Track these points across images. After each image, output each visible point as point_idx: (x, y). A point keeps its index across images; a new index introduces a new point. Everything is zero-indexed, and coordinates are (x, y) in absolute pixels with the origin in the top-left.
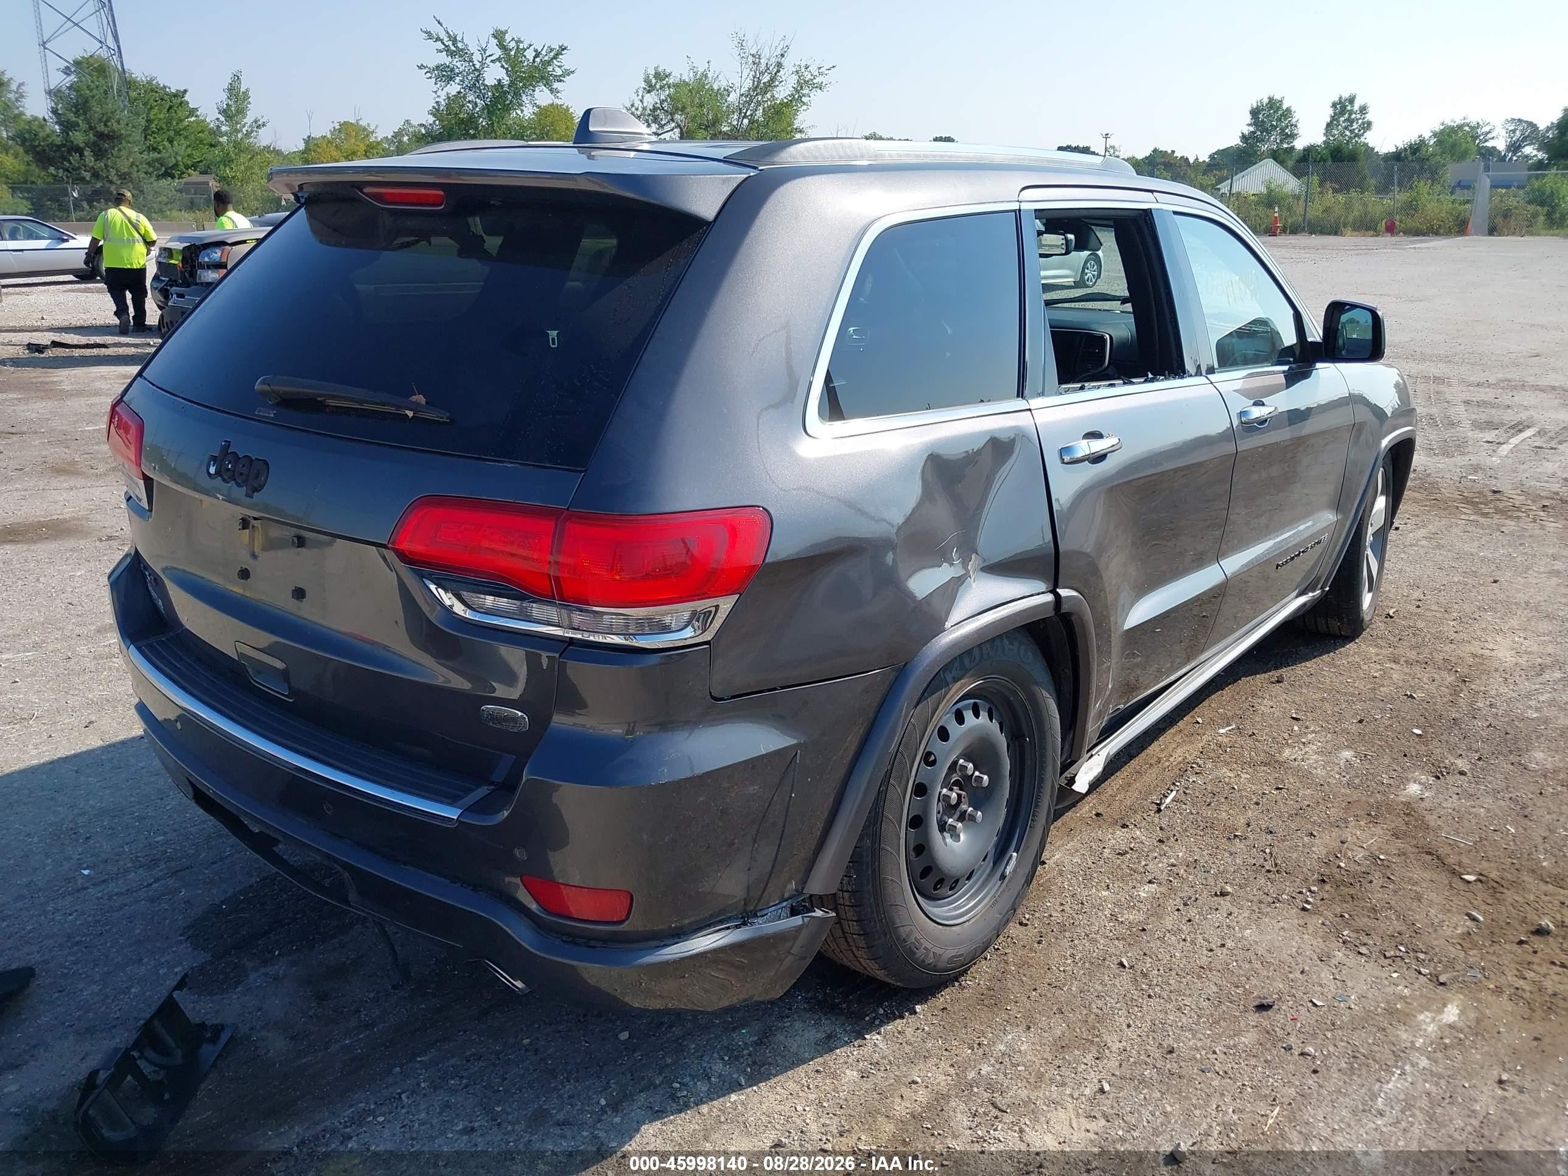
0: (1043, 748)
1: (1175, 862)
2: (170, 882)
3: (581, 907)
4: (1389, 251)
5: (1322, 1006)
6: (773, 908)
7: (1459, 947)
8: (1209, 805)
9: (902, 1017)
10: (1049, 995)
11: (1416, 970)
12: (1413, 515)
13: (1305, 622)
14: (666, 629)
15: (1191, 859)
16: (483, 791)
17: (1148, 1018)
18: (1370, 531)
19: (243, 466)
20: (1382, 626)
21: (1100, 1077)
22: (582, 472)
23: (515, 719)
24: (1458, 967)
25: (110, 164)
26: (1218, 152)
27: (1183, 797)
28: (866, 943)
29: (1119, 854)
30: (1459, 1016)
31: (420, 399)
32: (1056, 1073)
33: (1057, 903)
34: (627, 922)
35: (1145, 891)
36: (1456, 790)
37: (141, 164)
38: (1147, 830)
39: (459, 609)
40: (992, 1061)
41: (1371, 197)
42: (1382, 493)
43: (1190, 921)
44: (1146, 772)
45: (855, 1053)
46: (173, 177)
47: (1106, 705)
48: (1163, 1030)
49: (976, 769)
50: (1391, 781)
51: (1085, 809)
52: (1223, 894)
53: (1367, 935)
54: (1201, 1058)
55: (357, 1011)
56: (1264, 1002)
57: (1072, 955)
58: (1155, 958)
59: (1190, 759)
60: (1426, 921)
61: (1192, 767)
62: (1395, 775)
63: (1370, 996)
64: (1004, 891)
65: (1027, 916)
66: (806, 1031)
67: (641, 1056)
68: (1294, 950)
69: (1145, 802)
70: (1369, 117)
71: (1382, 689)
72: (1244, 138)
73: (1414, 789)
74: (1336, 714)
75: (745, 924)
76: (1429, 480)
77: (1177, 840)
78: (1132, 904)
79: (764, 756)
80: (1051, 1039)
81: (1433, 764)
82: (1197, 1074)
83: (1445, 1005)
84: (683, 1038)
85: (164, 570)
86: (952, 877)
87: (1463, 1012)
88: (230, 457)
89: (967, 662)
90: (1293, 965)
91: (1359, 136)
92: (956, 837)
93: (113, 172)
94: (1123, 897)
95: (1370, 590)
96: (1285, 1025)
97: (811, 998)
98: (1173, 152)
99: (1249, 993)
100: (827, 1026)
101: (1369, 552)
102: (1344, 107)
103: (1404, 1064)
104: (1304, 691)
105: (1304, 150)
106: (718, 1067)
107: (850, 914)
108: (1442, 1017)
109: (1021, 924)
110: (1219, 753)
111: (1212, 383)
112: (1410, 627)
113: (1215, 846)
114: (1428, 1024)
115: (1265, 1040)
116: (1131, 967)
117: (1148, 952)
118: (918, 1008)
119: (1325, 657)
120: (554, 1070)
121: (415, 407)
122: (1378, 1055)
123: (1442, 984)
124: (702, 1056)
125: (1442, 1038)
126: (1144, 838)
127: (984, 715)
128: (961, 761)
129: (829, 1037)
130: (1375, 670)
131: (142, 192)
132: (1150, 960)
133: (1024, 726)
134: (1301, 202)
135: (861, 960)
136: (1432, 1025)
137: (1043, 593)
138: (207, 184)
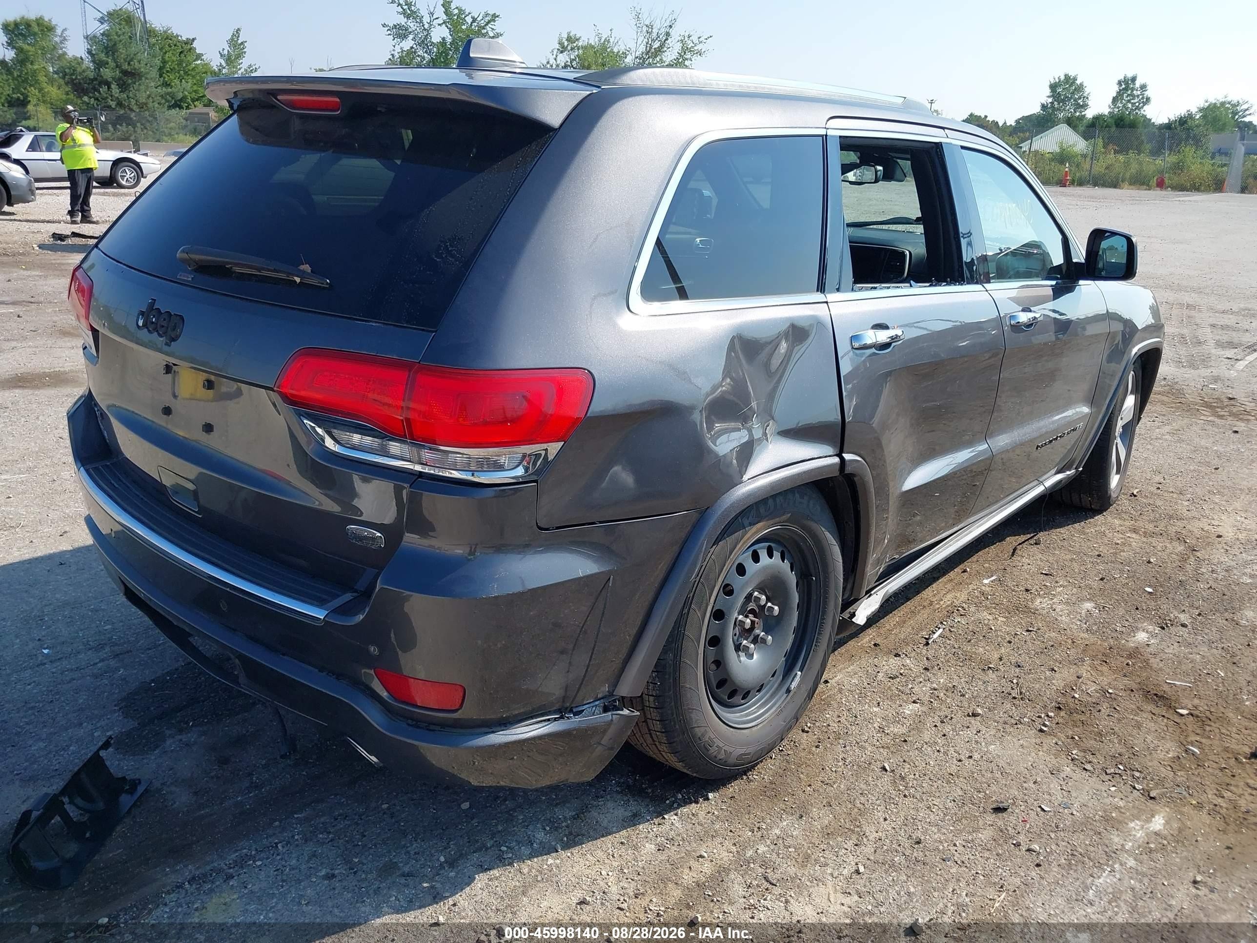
0: (827, 585)
1: (936, 687)
2: (113, 663)
3: (424, 697)
4: (1158, 202)
5: (1049, 811)
6: (587, 706)
7: (1169, 768)
8: (969, 641)
9: (697, 802)
10: (821, 791)
11: (1131, 785)
12: (1160, 415)
13: (1061, 496)
14: (500, 467)
15: (950, 685)
16: (348, 597)
17: (902, 814)
18: (1120, 424)
19: (165, 320)
20: (1127, 502)
21: (858, 860)
22: (433, 332)
23: (374, 539)
24: (1167, 785)
25: (131, 95)
26: (1023, 118)
27: (948, 634)
28: (667, 740)
29: (890, 678)
30: (1165, 825)
31: (306, 268)
32: (821, 855)
33: (835, 716)
34: (460, 711)
35: (910, 709)
36: (1178, 639)
37: (156, 96)
38: (916, 659)
39: (329, 443)
40: (769, 842)
41: (1145, 158)
42: (1131, 393)
43: (944, 735)
44: (919, 612)
45: (655, 830)
46: (181, 107)
47: (884, 553)
48: (913, 824)
49: (768, 599)
50: (1124, 629)
51: (866, 639)
52: (975, 715)
53: (1093, 754)
54: (943, 849)
55: (250, 774)
56: (1001, 805)
57: (844, 759)
58: (912, 764)
59: (957, 603)
60: (1143, 745)
61: (958, 610)
62: (1127, 625)
63: (1090, 805)
64: (788, 702)
65: (809, 725)
66: (616, 809)
67: (479, 823)
68: (1030, 764)
69: (916, 637)
70: (1148, 93)
71: (1122, 553)
72: (1044, 107)
73: (1142, 636)
74: (1082, 572)
75: (562, 717)
76: (1176, 387)
77: (940, 669)
78: (898, 719)
79: (580, 578)
80: (819, 827)
81: (1160, 617)
82: (939, 862)
83: (1153, 816)
84: (514, 810)
85: (108, 407)
86: (743, 689)
87: (1167, 823)
88: (154, 312)
89: (762, 510)
90: (1028, 776)
91: (1138, 108)
92: (750, 656)
93: (133, 102)
94: (891, 713)
95: (1118, 472)
96: (1016, 826)
97: (623, 783)
98: (986, 117)
99: (987, 797)
100: (634, 806)
101: (1118, 440)
102: (1127, 83)
103: (1114, 863)
104: (1057, 552)
105: (1093, 118)
106: (540, 835)
107: (655, 715)
108: (1150, 825)
109: (803, 731)
110: (982, 599)
111: (987, 291)
112: (1150, 504)
113: (971, 675)
114: (1138, 830)
115: (998, 837)
116: (893, 771)
117: (907, 760)
118: (711, 795)
119: (1076, 525)
120: (405, 831)
121: (302, 274)
122: (1092, 855)
123: (1152, 798)
124: (528, 826)
125: (1148, 843)
126: (912, 665)
127: (777, 555)
128: (756, 594)
129: (635, 815)
130: (1118, 539)
131: (156, 119)
132: (908, 766)
133: (811, 567)
134: (1088, 159)
135: (663, 753)
136: (1141, 832)
137: (830, 456)
138: (208, 114)
